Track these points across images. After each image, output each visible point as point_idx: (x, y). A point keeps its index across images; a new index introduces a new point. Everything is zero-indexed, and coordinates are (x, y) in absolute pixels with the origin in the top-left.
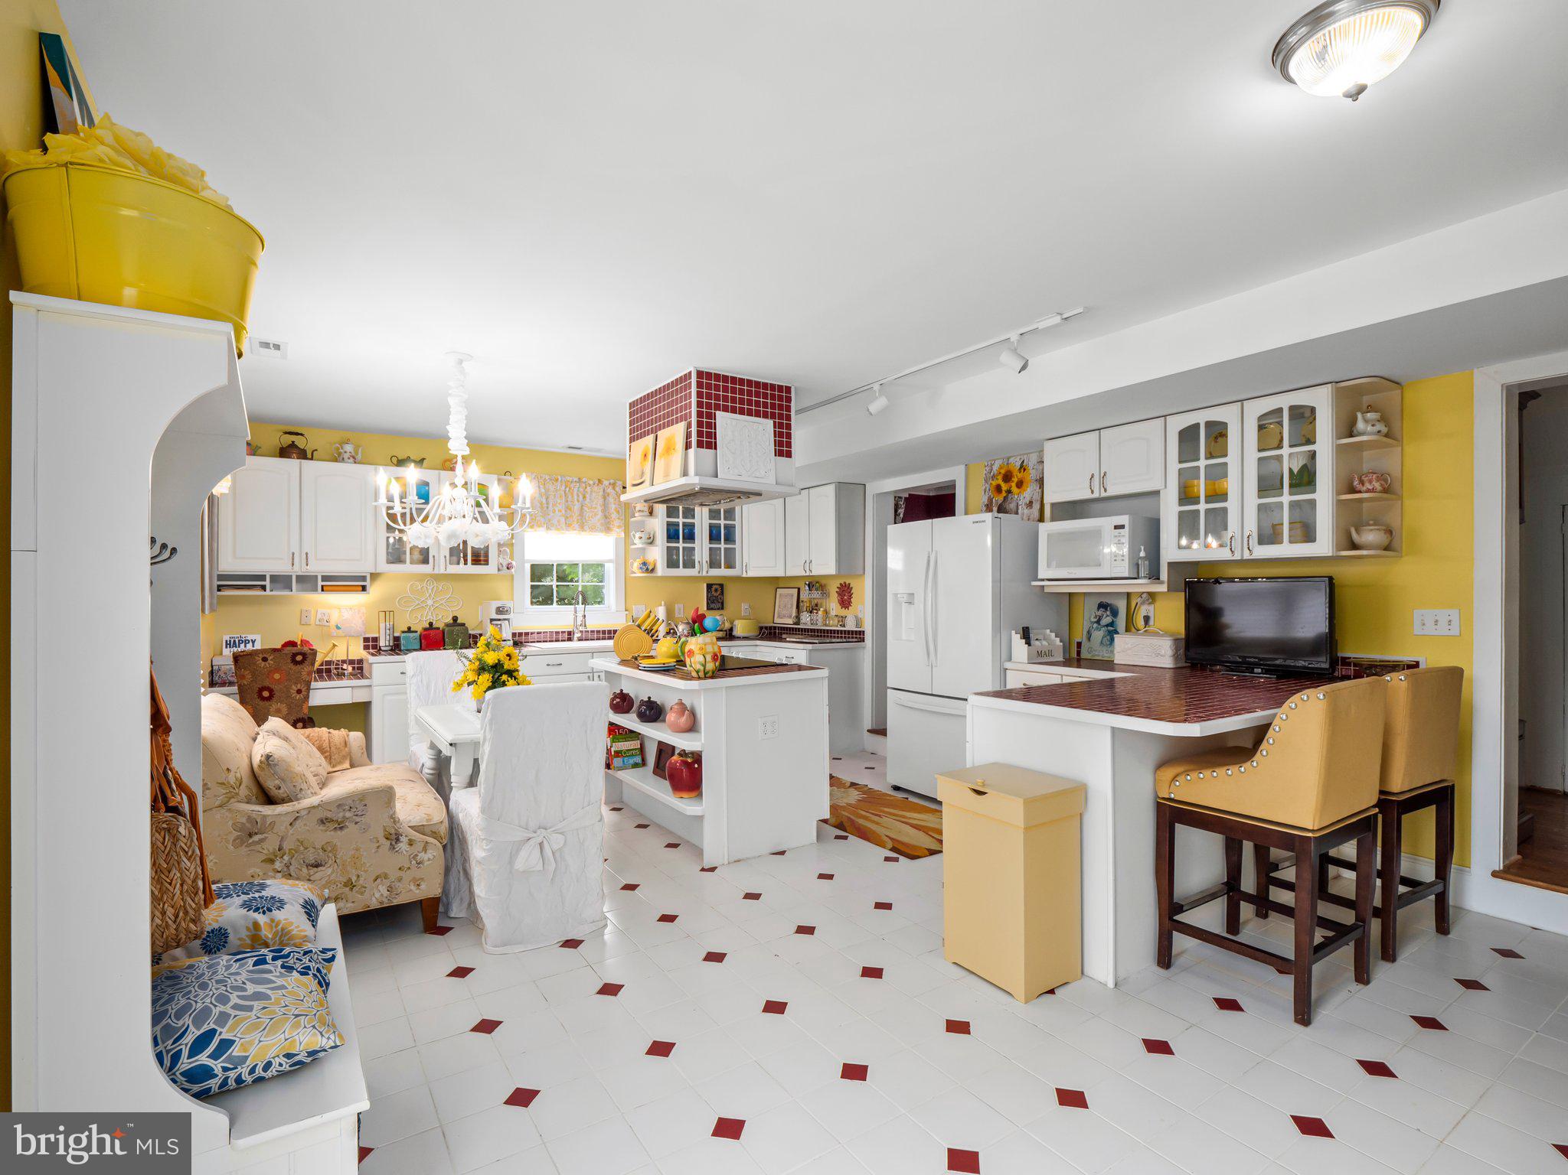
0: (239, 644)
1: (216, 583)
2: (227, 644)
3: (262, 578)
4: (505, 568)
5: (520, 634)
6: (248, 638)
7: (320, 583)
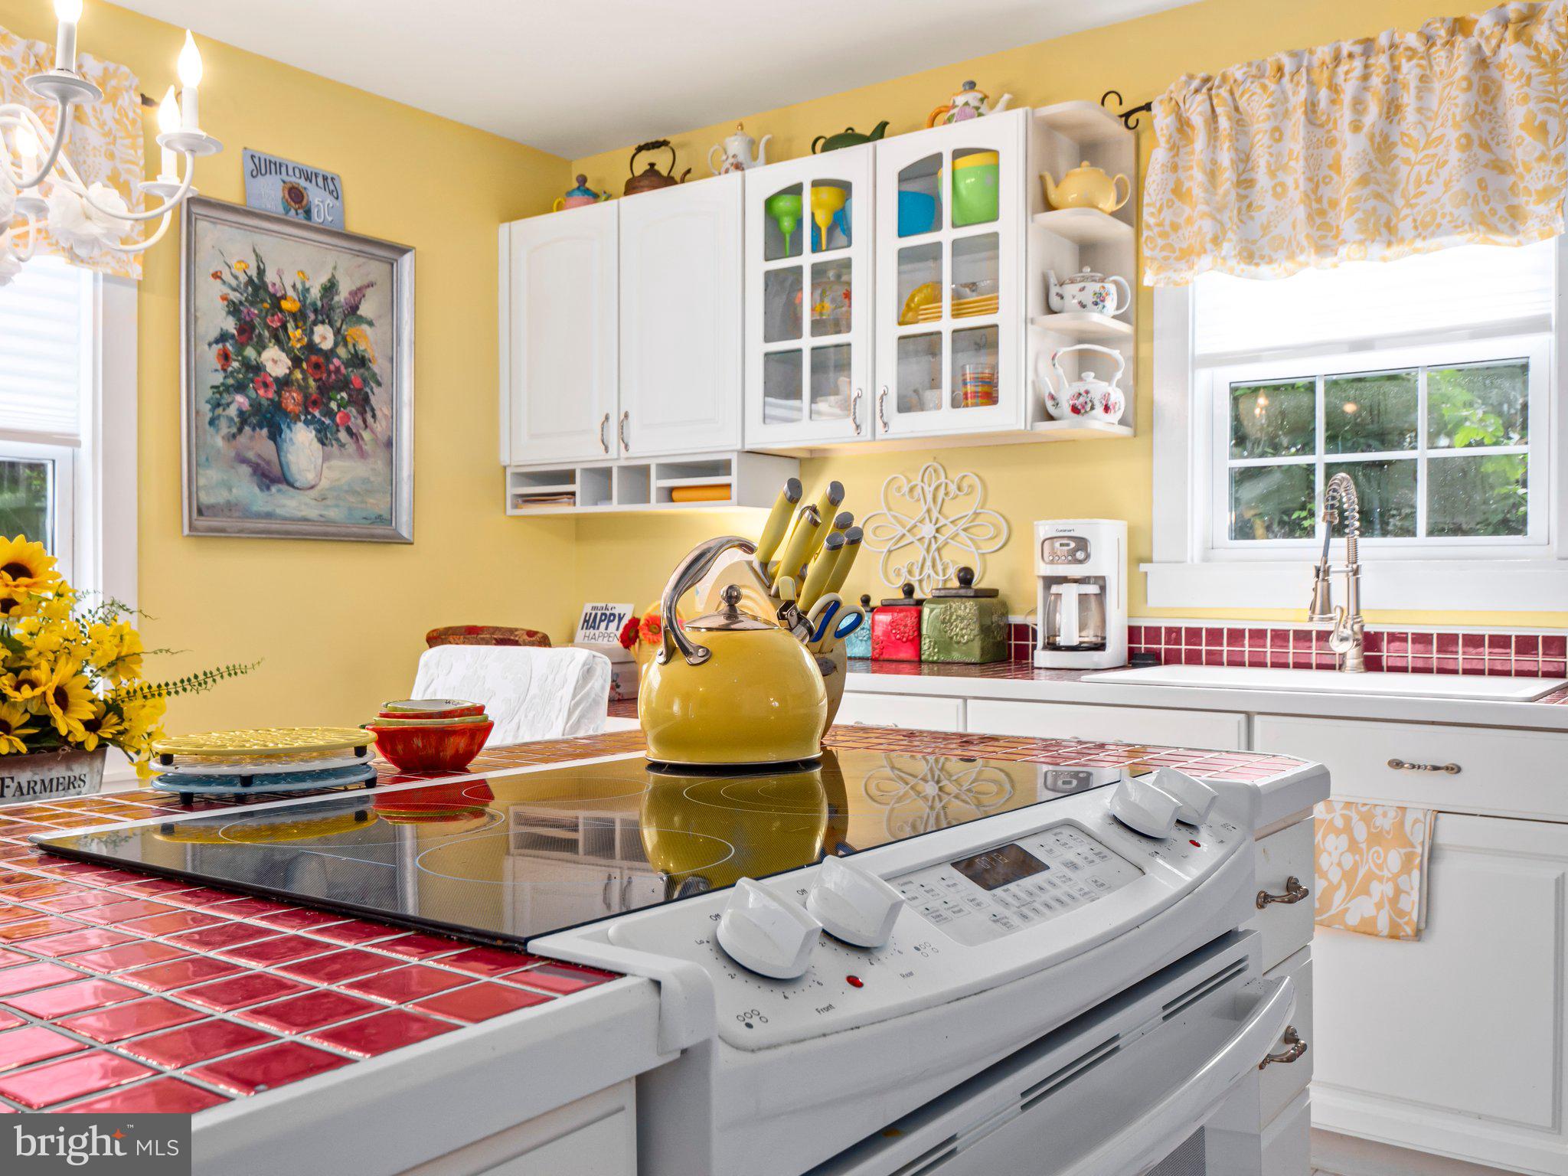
0: (601, 621)
1: (512, 490)
2: (585, 621)
3: (568, 477)
4: (1066, 408)
5: (1153, 633)
6: (616, 612)
7: (656, 483)
